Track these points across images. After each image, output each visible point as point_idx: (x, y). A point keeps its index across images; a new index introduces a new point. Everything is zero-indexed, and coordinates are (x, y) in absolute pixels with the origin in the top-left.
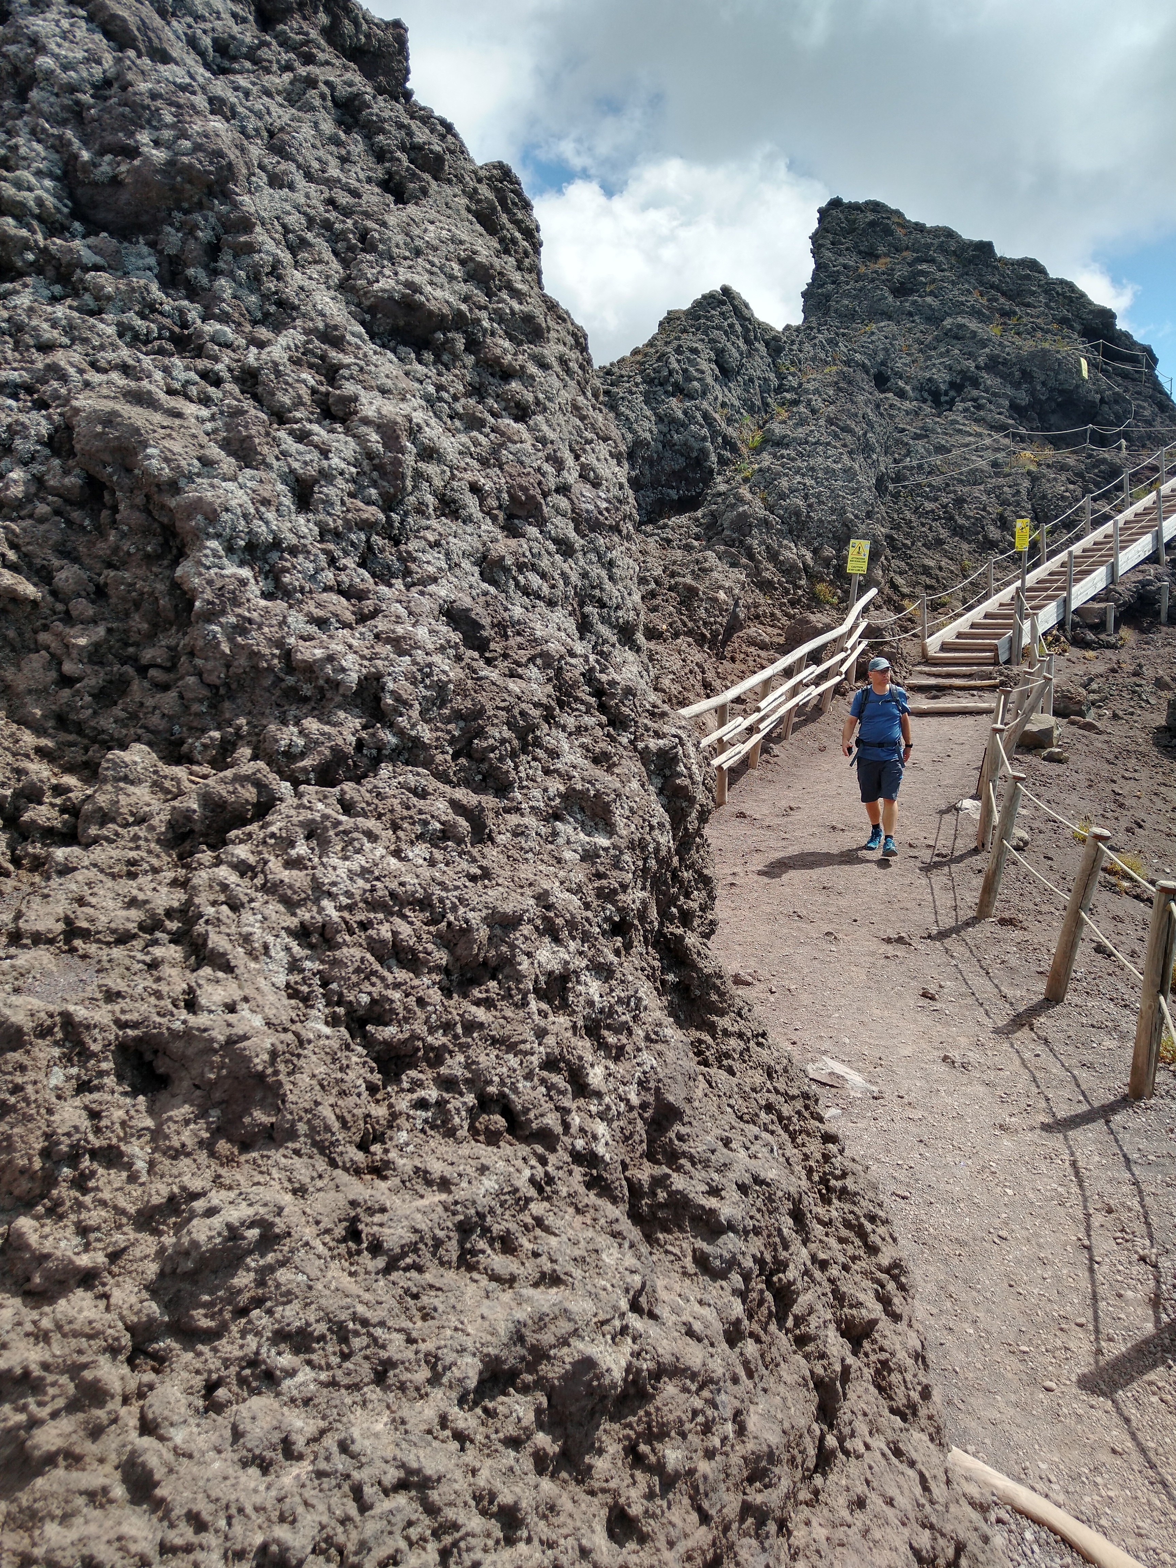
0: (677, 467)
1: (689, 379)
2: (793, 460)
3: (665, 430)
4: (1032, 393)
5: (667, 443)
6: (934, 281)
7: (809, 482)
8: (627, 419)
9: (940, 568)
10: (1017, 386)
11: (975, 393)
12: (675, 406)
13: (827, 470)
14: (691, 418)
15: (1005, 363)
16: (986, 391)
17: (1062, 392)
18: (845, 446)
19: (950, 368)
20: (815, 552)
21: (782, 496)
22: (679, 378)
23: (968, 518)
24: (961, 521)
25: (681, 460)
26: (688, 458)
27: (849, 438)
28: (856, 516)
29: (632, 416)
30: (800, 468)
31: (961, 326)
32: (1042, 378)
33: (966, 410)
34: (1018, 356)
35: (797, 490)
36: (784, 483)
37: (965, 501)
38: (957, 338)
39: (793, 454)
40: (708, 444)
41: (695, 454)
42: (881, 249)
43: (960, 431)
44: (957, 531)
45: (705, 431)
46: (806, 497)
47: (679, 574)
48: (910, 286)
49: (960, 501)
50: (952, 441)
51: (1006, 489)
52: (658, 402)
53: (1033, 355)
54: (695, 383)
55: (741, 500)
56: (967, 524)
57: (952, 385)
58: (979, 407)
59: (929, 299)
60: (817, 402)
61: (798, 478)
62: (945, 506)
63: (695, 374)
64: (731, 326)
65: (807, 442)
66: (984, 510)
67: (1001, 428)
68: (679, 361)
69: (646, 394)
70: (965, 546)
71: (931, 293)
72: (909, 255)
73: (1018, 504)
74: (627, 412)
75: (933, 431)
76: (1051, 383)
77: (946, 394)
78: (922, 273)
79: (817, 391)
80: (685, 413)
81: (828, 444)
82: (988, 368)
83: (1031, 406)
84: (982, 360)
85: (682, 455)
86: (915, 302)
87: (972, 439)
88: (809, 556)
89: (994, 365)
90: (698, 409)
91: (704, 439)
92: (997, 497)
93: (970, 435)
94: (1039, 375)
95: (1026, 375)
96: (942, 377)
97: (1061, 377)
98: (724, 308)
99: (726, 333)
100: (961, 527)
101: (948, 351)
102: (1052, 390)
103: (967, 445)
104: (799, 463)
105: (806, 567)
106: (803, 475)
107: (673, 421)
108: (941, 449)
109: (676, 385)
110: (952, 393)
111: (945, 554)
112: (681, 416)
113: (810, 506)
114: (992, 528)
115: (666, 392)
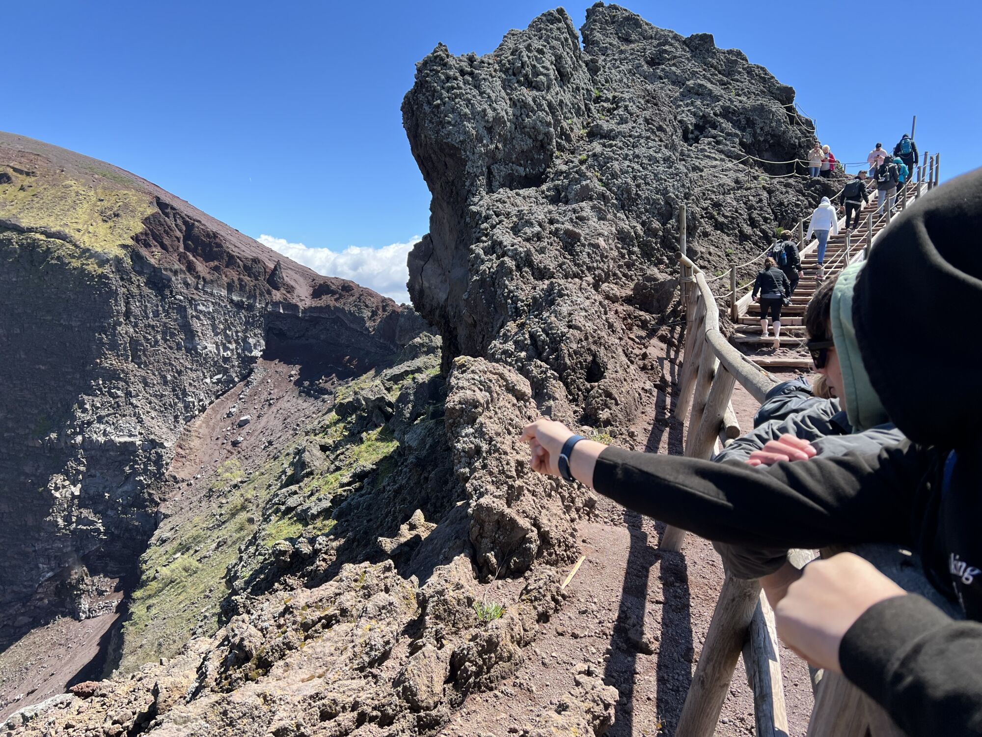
0: (525, 148)
1: (537, 74)
2: (621, 148)
3: (518, 113)
4: (754, 135)
5: (519, 125)
6: (675, 57)
7: (636, 166)
8: (489, 97)
9: (710, 254)
10: (743, 130)
11: (714, 132)
12: (528, 95)
13: (650, 158)
14: (539, 106)
15: (734, 112)
16: (722, 131)
17: (773, 136)
18: (661, 140)
19: (695, 114)
20: (643, 224)
21: (614, 176)
22: (528, 70)
23: (726, 217)
24: (721, 219)
25: (530, 141)
26: (535, 140)
27: (662, 135)
28: (677, 196)
29: (493, 96)
30: (627, 155)
31: (701, 86)
32: (761, 125)
33: (709, 143)
34: (744, 108)
35: (627, 172)
36: (616, 165)
37: (721, 205)
38: (698, 94)
39: (620, 144)
40: (552, 129)
41: (540, 137)
42: (634, 37)
43: (708, 157)
44: (718, 226)
45: (549, 118)
46: (635, 178)
47: (558, 222)
48: (657, 61)
49: (717, 205)
50: (703, 163)
51: (751, 198)
52: (512, 89)
53: (754, 109)
54: (542, 77)
55: (583, 175)
56: (726, 221)
57: (696, 126)
58: (718, 143)
59: (673, 68)
60: (633, 108)
61: (627, 163)
62: (706, 209)
63: (542, 70)
64: (566, 40)
65: (630, 136)
66: (737, 211)
67: (738, 157)
68: (529, 57)
69: (503, 81)
70: (726, 238)
71: (674, 65)
72: (655, 42)
73: (761, 209)
74: (489, 91)
75: (689, 156)
76: (767, 129)
77: (692, 133)
78: (666, 51)
79: (631, 99)
80: (534, 101)
81: (648, 138)
82: (722, 115)
83: (753, 144)
84: (718, 110)
85: (530, 137)
86: (663, 70)
87: (718, 163)
88: (639, 227)
89: (727, 113)
90: (544, 98)
91: (549, 124)
92: (745, 203)
93: (716, 160)
94: (759, 123)
95: (750, 123)
96: (690, 120)
97: (774, 124)
98: (560, 25)
99: (562, 43)
100: (722, 223)
101: (692, 103)
102: (767, 134)
103: (715, 167)
104: (626, 151)
105: (638, 236)
106: (630, 161)
107: (525, 105)
108: (695, 169)
109: (526, 76)
110: (697, 133)
111: (712, 243)
112: (532, 103)
113: (638, 186)
114: (745, 226)
115: (518, 82)
